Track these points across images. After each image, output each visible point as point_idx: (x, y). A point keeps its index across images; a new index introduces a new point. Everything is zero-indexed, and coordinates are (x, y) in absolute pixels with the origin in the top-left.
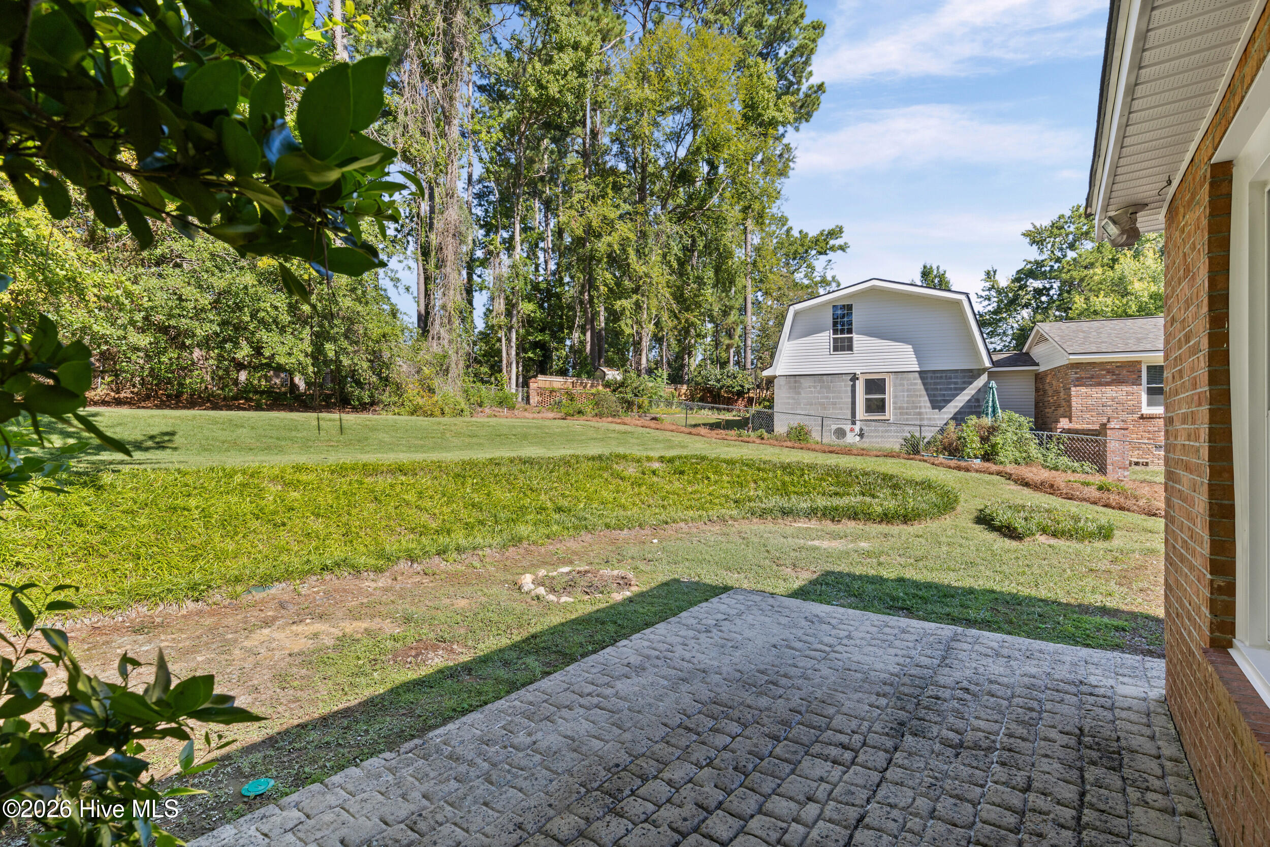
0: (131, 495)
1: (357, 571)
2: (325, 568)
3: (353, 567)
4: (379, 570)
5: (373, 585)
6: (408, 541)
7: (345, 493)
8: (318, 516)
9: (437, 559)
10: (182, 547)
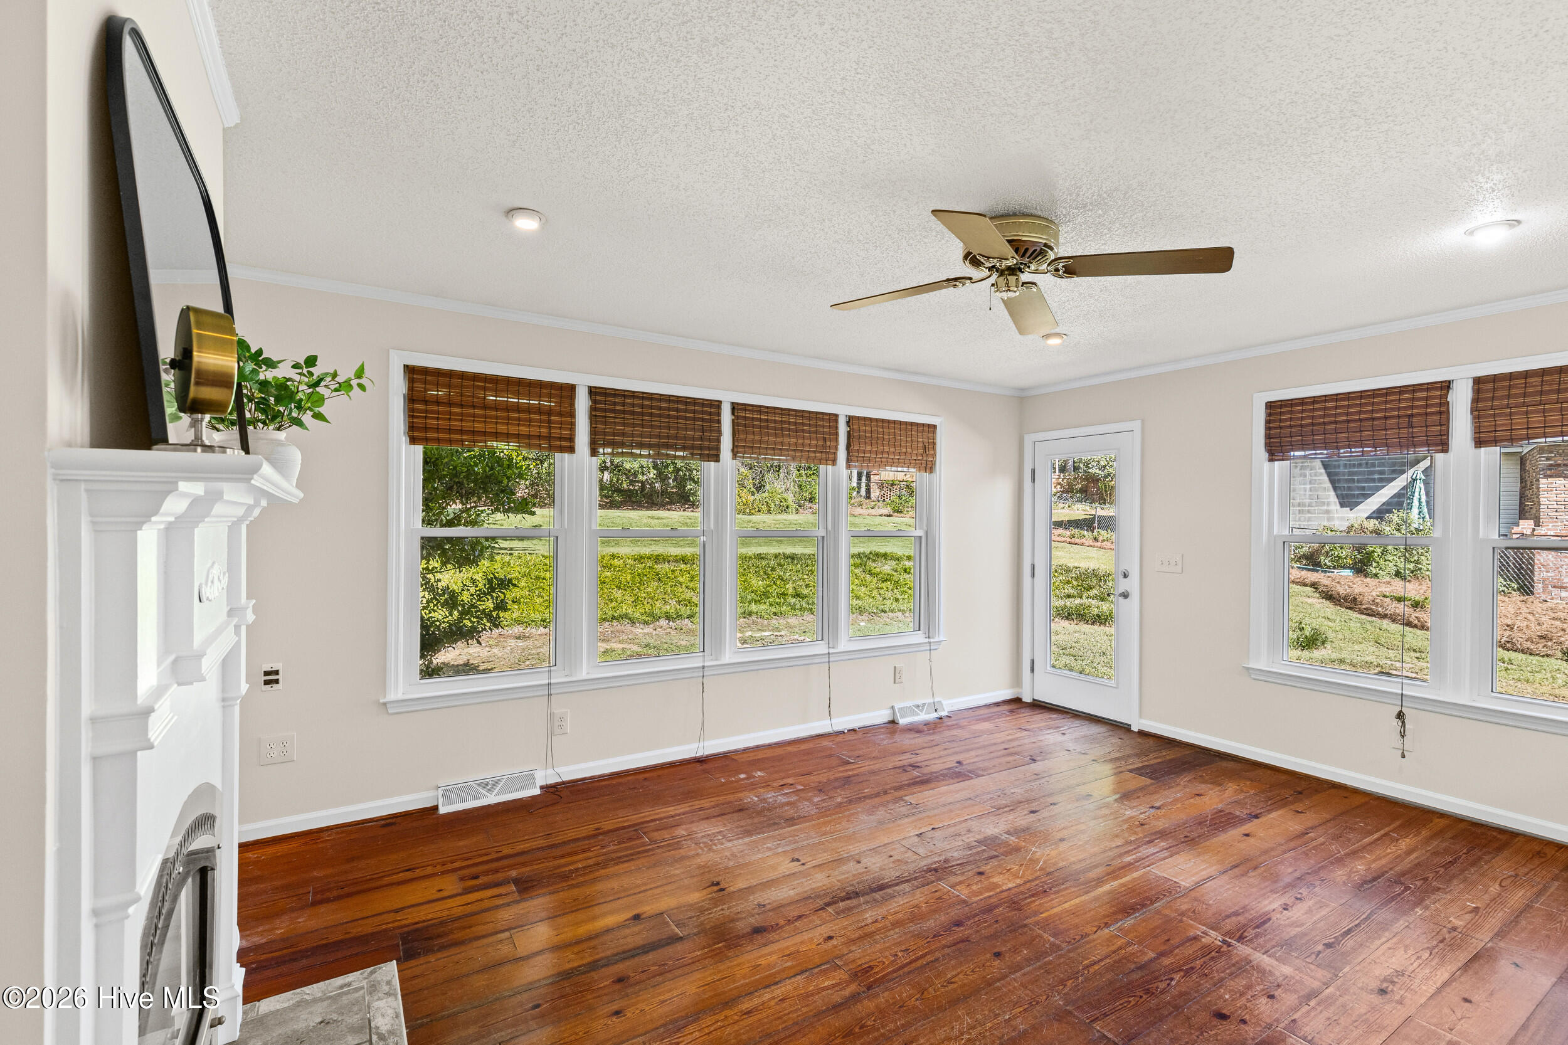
0: (518, 569)
1: (632, 622)
2: (614, 618)
3: (630, 619)
4: (646, 623)
5: (640, 631)
6: (671, 607)
7: (639, 575)
8: (619, 588)
9: (687, 621)
10: (541, 600)
